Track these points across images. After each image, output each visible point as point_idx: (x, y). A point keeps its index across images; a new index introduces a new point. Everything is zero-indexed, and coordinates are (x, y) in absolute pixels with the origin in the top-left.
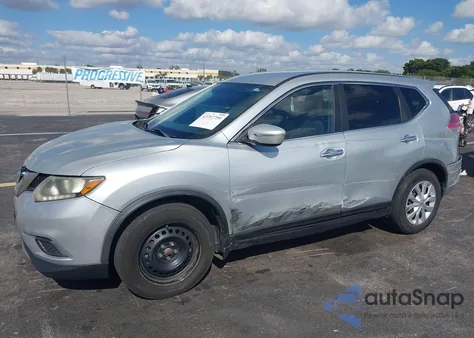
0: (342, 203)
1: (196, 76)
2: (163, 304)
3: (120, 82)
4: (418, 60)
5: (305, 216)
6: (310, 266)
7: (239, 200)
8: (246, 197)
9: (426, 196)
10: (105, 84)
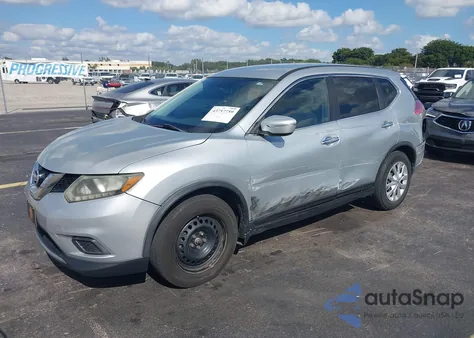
0: (338, 186)
1: (128, 68)
2: (197, 291)
3: (47, 75)
4: (345, 50)
5: (310, 199)
6: (316, 244)
7: (257, 188)
8: (263, 185)
9: (400, 175)
10: (32, 78)
